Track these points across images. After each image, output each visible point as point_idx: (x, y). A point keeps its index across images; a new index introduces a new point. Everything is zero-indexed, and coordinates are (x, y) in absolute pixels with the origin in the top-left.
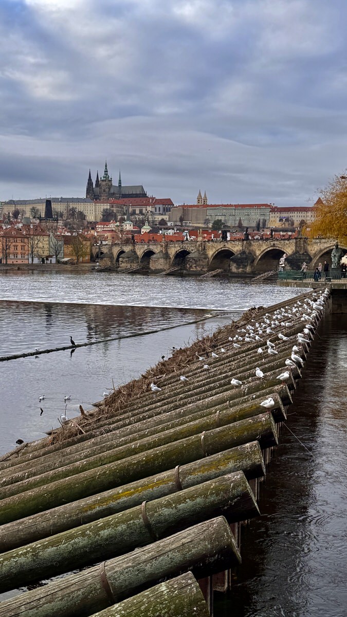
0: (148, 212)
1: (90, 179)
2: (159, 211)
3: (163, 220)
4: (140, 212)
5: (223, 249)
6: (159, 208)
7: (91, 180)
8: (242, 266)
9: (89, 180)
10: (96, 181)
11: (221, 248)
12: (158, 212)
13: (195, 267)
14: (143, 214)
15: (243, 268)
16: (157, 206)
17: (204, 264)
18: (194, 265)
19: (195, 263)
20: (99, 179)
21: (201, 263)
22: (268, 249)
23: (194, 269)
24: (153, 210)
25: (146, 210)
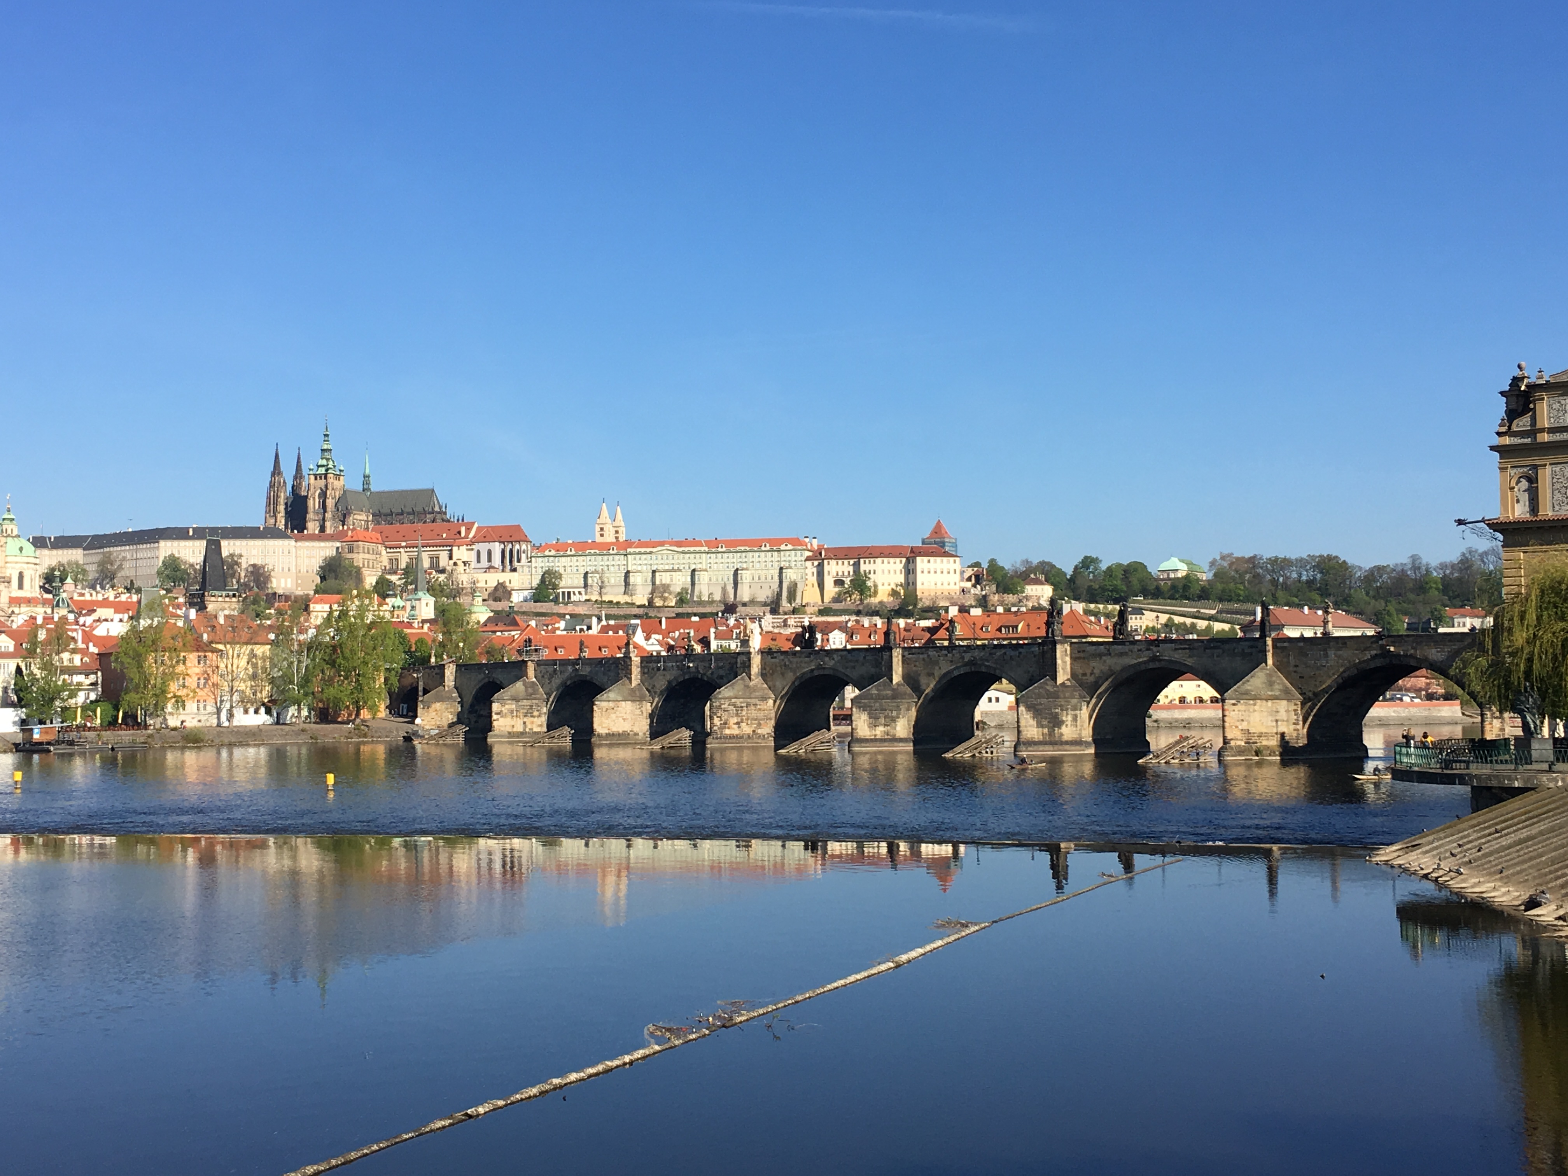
0: (455, 564)
1: (276, 471)
2: (489, 560)
3: (501, 586)
4: (432, 563)
5: (816, 673)
6: (489, 553)
7: (280, 473)
8: (882, 721)
9: (273, 474)
10: (295, 478)
11: (812, 670)
12: (484, 563)
13: (738, 723)
14: (443, 571)
15: (885, 725)
16: (483, 547)
17: (761, 715)
18: (735, 720)
19: (737, 715)
20: (305, 472)
21: (753, 713)
22: (956, 673)
23: (735, 731)
24: (471, 556)
25: (451, 558)
